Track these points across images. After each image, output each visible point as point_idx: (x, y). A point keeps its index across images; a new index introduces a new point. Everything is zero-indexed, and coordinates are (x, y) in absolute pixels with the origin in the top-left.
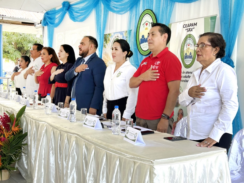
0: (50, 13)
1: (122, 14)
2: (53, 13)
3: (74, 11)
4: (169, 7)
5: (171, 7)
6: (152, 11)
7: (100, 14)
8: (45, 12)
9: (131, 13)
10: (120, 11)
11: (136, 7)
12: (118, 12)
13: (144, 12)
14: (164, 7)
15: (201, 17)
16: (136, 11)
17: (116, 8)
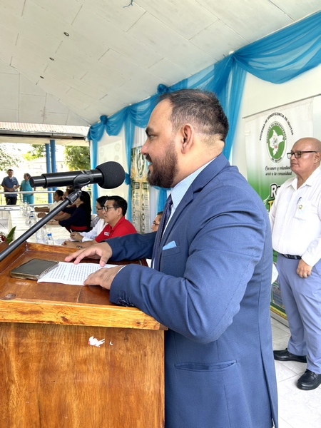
2: (95, 127)
3: (109, 125)
8: (90, 126)
12: (141, 126)
17: (140, 121)
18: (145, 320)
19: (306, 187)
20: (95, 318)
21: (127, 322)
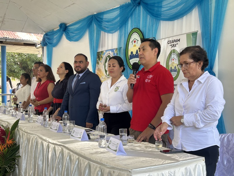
0: (49, 34)
1: (112, 33)
2: (51, 34)
3: (70, 32)
4: (154, 25)
5: (156, 25)
6: (139, 29)
7: (93, 34)
8: (45, 33)
9: (120, 32)
10: (111, 31)
11: (125, 27)
12: (109, 32)
13: (132, 31)
14: (150, 25)
15: (184, 33)
16: (125, 30)
17: (107, 27)
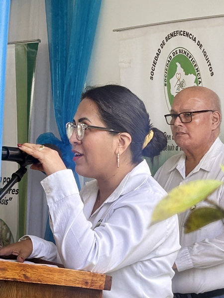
18: (92, 280)
19: (201, 173)
20: (51, 276)
21: (77, 282)
